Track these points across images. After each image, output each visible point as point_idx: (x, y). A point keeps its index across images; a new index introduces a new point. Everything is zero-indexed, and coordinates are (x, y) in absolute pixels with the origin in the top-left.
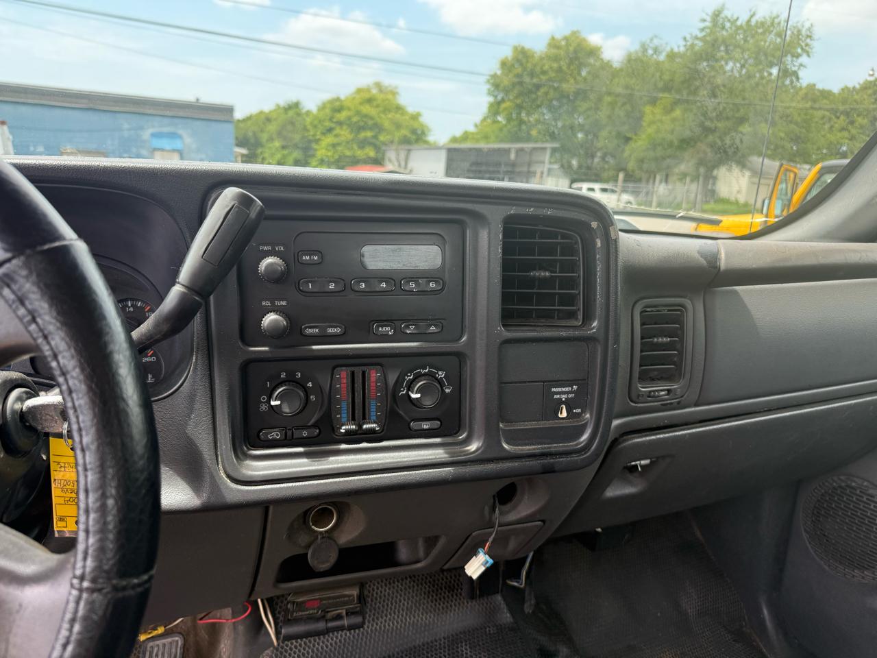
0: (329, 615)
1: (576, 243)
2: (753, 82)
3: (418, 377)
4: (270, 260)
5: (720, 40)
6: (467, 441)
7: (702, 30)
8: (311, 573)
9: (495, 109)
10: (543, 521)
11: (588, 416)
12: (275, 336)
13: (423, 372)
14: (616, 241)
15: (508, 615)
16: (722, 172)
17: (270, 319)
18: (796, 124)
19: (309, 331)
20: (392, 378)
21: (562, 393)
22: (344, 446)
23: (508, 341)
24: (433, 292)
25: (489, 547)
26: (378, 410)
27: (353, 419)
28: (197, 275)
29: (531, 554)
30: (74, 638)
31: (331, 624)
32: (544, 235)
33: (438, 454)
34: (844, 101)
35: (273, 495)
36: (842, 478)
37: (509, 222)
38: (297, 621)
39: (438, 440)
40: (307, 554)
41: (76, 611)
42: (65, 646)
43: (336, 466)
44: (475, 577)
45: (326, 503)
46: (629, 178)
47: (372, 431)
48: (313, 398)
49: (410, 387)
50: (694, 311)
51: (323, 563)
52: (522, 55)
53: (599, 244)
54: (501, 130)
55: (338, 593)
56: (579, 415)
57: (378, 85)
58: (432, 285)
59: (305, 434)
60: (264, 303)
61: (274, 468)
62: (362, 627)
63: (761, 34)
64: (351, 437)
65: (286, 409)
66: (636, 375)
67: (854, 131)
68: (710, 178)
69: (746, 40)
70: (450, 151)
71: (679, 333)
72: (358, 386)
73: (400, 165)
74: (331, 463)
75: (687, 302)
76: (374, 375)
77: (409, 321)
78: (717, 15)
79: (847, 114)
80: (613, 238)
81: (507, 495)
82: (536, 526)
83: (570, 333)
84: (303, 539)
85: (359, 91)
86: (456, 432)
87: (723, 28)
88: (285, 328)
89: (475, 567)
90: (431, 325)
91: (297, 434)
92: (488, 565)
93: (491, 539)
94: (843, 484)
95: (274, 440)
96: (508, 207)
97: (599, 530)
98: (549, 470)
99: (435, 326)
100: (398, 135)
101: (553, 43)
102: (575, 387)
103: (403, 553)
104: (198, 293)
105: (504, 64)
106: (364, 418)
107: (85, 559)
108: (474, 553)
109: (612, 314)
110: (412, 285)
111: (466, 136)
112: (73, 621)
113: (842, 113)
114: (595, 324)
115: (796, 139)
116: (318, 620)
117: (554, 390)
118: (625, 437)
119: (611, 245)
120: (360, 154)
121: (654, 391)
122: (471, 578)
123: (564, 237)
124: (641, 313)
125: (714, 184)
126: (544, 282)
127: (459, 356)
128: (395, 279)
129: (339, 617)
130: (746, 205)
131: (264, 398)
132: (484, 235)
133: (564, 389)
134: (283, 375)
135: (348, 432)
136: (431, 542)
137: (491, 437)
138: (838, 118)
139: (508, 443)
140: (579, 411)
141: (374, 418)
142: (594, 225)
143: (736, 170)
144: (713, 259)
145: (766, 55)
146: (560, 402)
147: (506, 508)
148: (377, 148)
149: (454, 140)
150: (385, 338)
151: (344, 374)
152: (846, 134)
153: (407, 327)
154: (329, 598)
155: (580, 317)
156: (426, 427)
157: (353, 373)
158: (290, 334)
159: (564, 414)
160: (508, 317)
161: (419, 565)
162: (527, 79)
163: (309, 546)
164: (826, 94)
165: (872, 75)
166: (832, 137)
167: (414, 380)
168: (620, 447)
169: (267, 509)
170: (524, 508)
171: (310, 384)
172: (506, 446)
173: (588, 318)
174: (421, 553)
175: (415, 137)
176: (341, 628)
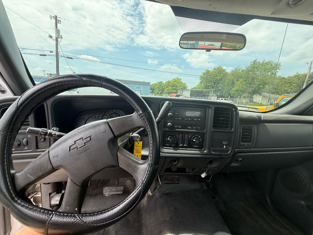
0: (173, 180)
1: (230, 113)
2: (263, 76)
3: (195, 137)
4: (170, 113)
5: (255, 67)
6: (204, 150)
7: (251, 65)
8: (172, 171)
9: (201, 83)
10: (218, 168)
11: (230, 148)
12: (170, 127)
13: (196, 136)
14: (238, 113)
15: (206, 187)
16: (255, 96)
17: (169, 124)
18: (275, 85)
19: (175, 127)
20: (190, 137)
21: (224, 143)
22: (180, 148)
23: (214, 131)
24: (199, 121)
25: (206, 172)
26: (187, 142)
27: (182, 144)
28: (161, 116)
29: (212, 175)
30: (148, 174)
31: (173, 182)
32: (222, 111)
33: (198, 152)
34: (289, 80)
35: (167, 156)
36: (290, 170)
37: (215, 108)
38: (167, 180)
39: (198, 149)
40: (171, 168)
41: (148, 170)
42: (146, 175)
43: (179, 152)
44: (203, 177)
45: (176, 159)
46: (231, 97)
47: (185, 146)
48: (175, 139)
49: (193, 139)
50: (255, 128)
51: (174, 170)
52: (208, 72)
53: (235, 113)
54: (202, 87)
55: (174, 176)
56: (228, 148)
57: (177, 78)
58: (199, 119)
59: (173, 145)
60: (168, 121)
61: (168, 151)
62: (179, 184)
63: (266, 65)
64: (181, 147)
65: (170, 140)
66: (240, 141)
67: (292, 87)
68: (251, 97)
69: (262, 67)
70: (191, 91)
71: (251, 133)
72: (183, 138)
73: (181, 93)
74: (178, 151)
75: (253, 126)
76: (186, 136)
77: (194, 126)
78: (255, 61)
79: (290, 83)
80: (238, 112)
81: (211, 162)
82: (216, 169)
83: (227, 131)
84: (171, 165)
85: (173, 79)
86: (202, 148)
87: (256, 64)
88: (172, 126)
89: (203, 175)
90: (198, 127)
91: (172, 145)
92: (206, 175)
93: (207, 170)
94: (291, 171)
95: (168, 146)
96: (215, 105)
97: (228, 172)
98: (221, 158)
99: (199, 127)
100: (181, 88)
101: (215, 69)
102: (227, 142)
103: (187, 171)
104: (161, 119)
105: (203, 74)
106: (184, 143)
107: (150, 161)
108: (203, 173)
109: (237, 128)
110: (195, 119)
111: (195, 88)
112: (148, 171)
113: (288, 83)
114: (233, 129)
115: (275, 89)
116: (171, 181)
117: (223, 142)
118: (237, 153)
119: (237, 114)
120: (173, 91)
121: (244, 144)
122: (202, 177)
123: (226, 111)
124: (242, 128)
125: (252, 99)
126: (221, 120)
127: (204, 134)
128: (192, 118)
129: (175, 181)
130: (261, 104)
131: (166, 138)
132: (210, 110)
133: (225, 142)
134: (170, 134)
135: (181, 146)
136: (193, 169)
137: (209, 150)
138: (287, 84)
139: (213, 152)
140: (228, 147)
141: (186, 144)
142: (234, 109)
143: (258, 96)
144: (260, 117)
145: (267, 70)
146: (224, 145)
147: (210, 165)
148: (176, 90)
149: (192, 89)
150: (189, 129)
151: (181, 135)
152: (290, 88)
153: (194, 127)
154: (172, 177)
155: (230, 127)
156: (196, 147)
157: (182, 135)
158: (172, 127)
159: (225, 147)
160: (214, 126)
161: (191, 173)
162: (208, 76)
163: (172, 166)
164: (283, 78)
165: (297, 73)
166: (286, 89)
167: (194, 137)
168: (236, 155)
169: (166, 158)
170: (214, 165)
171: (175, 136)
172: (212, 152)
173: (231, 128)
174: (191, 171)
175: (184, 88)
176: (175, 183)
